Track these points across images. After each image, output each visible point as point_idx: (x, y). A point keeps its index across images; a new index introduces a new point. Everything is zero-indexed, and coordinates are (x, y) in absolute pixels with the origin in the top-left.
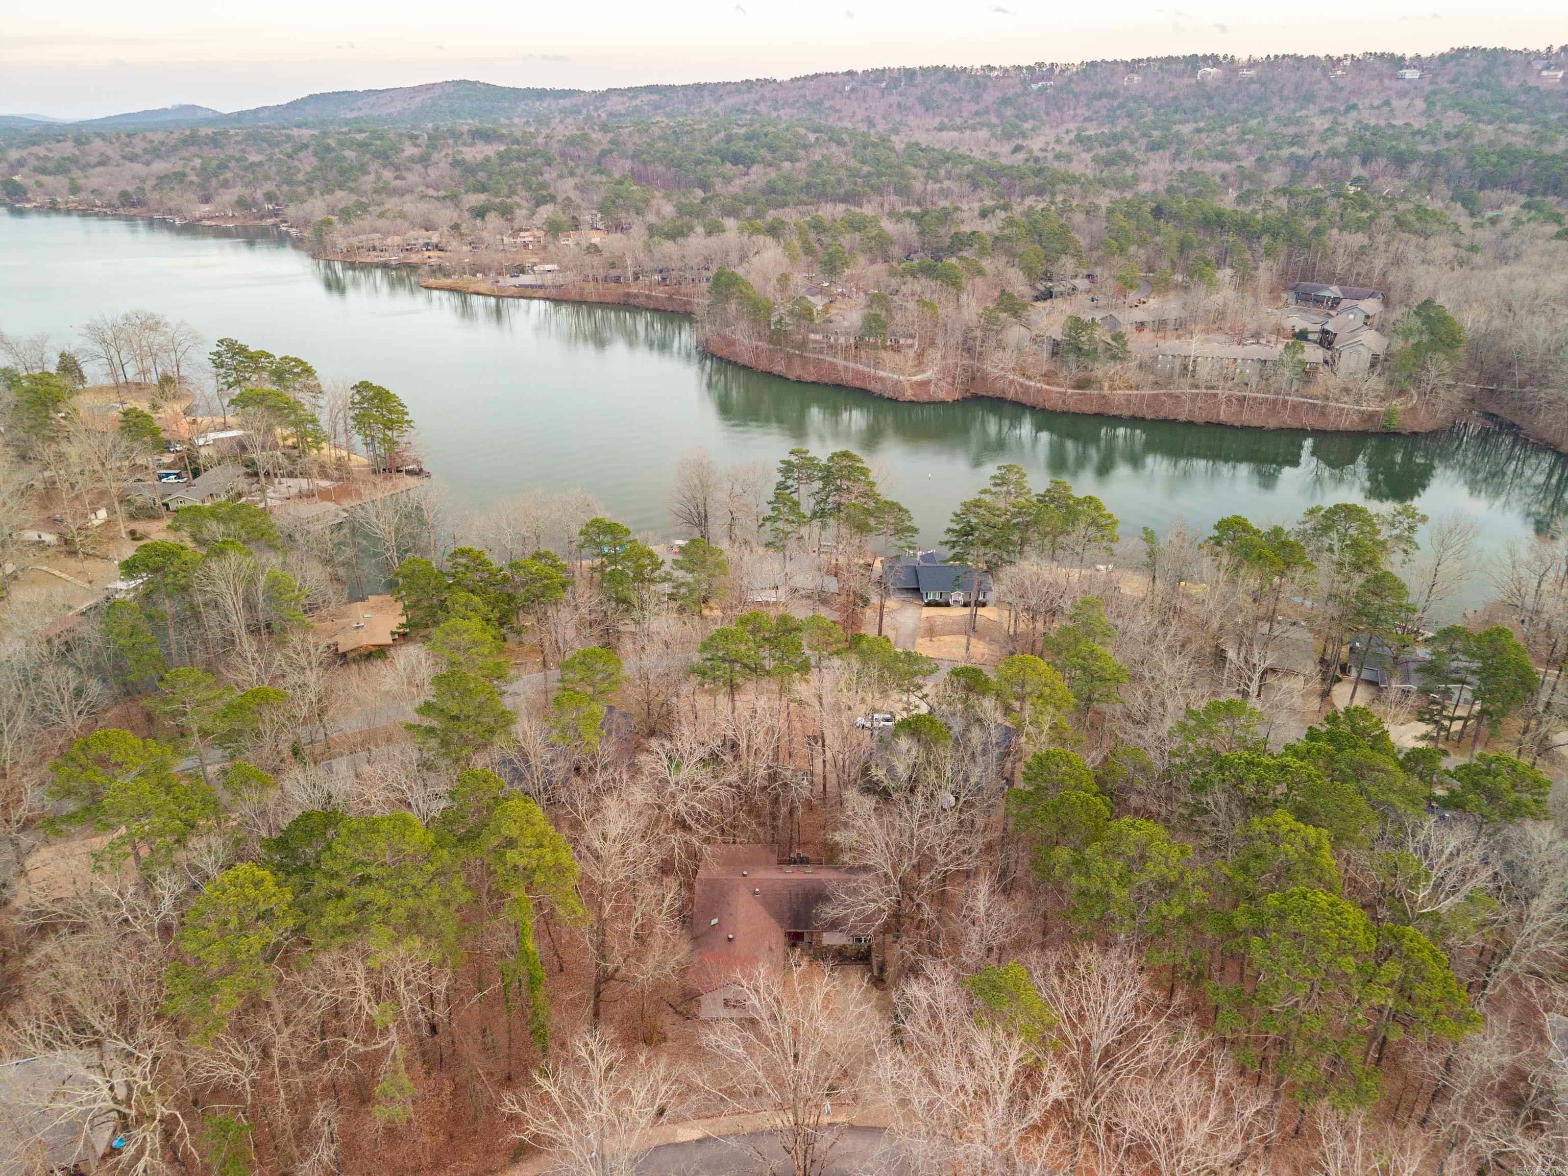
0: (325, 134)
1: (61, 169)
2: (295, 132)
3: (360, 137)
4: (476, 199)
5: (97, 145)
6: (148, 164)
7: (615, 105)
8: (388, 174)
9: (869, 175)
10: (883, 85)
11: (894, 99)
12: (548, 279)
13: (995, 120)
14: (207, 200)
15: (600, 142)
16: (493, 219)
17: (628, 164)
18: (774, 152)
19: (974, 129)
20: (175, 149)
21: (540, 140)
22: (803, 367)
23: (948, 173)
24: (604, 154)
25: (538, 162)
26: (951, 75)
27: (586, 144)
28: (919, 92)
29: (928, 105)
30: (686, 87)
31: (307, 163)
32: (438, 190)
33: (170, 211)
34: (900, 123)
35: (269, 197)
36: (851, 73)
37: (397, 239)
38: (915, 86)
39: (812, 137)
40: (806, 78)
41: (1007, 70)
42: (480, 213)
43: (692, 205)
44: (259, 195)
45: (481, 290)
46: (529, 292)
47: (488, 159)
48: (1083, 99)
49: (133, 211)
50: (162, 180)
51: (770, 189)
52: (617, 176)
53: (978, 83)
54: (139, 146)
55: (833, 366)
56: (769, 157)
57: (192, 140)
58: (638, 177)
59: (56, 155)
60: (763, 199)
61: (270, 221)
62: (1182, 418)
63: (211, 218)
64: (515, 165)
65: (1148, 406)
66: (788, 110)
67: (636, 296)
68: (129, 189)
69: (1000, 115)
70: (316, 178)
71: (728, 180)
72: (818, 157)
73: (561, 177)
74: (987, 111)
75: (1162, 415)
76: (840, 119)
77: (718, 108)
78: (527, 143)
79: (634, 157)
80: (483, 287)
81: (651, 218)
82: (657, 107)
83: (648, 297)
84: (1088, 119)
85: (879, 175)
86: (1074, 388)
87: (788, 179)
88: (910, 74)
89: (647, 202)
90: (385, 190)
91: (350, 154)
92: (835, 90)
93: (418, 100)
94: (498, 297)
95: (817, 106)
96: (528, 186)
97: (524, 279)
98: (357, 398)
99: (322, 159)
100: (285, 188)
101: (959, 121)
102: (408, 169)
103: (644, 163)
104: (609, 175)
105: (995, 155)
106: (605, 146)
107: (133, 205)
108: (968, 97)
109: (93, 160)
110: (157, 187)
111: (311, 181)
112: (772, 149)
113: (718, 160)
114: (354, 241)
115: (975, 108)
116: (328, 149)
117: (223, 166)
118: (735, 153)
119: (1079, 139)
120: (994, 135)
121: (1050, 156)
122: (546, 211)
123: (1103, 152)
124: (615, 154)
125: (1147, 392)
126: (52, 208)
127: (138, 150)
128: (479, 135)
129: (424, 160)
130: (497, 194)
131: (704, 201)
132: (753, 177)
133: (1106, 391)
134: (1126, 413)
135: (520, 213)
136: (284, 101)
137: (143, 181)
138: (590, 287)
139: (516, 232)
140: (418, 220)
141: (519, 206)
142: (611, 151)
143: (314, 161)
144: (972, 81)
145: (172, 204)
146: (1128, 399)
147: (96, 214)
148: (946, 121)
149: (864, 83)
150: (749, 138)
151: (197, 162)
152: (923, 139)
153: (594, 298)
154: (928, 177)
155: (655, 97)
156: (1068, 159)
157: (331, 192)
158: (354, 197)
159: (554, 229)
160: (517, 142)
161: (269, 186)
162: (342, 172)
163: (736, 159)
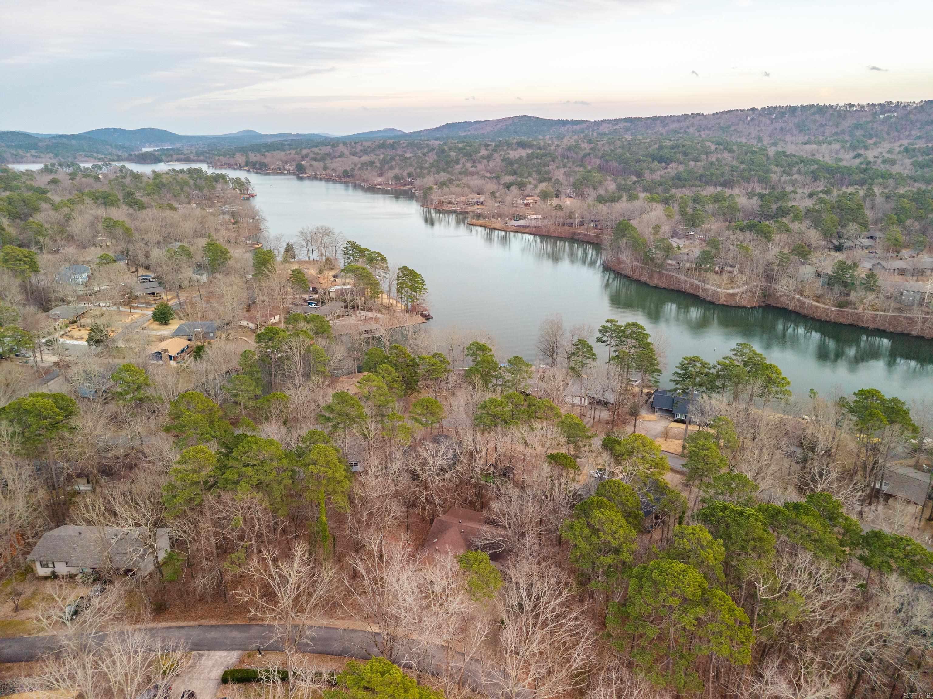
0: (445, 144)
1: (323, 159)
2: (432, 142)
3: (460, 145)
4: (507, 179)
5: (341, 148)
6: (360, 157)
7: (604, 129)
8: (469, 165)
9: (744, 170)
10: (774, 116)
11: (780, 124)
12: (533, 223)
13: (847, 138)
14: (381, 175)
15: (585, 149)
16: (514, 190)
17: (598, 161)
18: (686, 156)
19: (830, 143)
20: (374, 150)
21: (553, 148)
22: (659, 279)
23: (799, 170)
24: (585, 155)
25: (548, 159)
26: (821, 110)
27: (576, 150)
28: (796, 120)
29: (801, 128)
30: (647, 119)
31: (431, 158)
32: (491, 173)
33: (364, 181)
34: (780, 140)
35: (410, 175)
36: (753, 110)
37: (462, 199)
38: (795, 117)
39: (713, 148)
40: (723, 113)
41: (863, 106)
42: (508, 186)
43: (626, 185)
44: (405, 174)
45: (497, 227)
46: (522, 229)
47: (521, 158)
48: (918, 124)
49: (348, 180)
50: (364, 165)
51: (678, 177)
52: (589, 168)
53: (840, 115)
54: (359, 148)
55: (678, 280)
56: (682, 158)
57: (383, 146)
58: (601, 168)
59: (322, 152)
60: (670, 183)
61: (408, 187)
62: (914, 333)
63: (381, 184)
64: (535, 161)
65: (890, 323)
66: (707, 132)
67: (579, 234)
68: (348, 169)
69: (851, 134)
70: (433, 166)
71: (653, 171)
72: (713, 159)
73: (558, 167)
74: (843, 132)
75: (899, 330)
76: (740, 137)
77: (663, 131)
78: (544, 149)
79: (601, 158)
80: (498, 226)
81: (601, 192)
82: (627, 130)
83: (585, 235)
84: (919, 138)
85: (750, 170)
86: (837, 307)
87: (690, 172)
88: (793, 110)
89: (600, 182)
90: (465, 173)
91: (453, 154)
92: (740, 120)
93: (499, 126)
94: (506, 231)
95: (724, 129)
96: (539, 173)
97: (521, 223)
98: (401, 274)
99: (439, 156)
100: (418, 170)
101: (821, 138)
102: (480, 162)
103: (607, 161)
104: (584, 167)
105: (841, 160)
106: (588, 151)
107: (349, 177)
108: (831, 123)
109: (337, 154)
110: (361, 168)
111: (431, 167)
112: (685, 154)
113: (650, 160)
114: (442, 199)
115: (835, 130)
116: (443, 151)
117: (392, 159)
118: (661, 156)
119: (906, 150)
120: (843, 147)
121: (879, 161)
122: (543, 186)
123: (921, 159)
124: (591, 156)
125: (890, 314)
126: (315, 177)
127: (357, 150)
128: (522, 145)
129: (489, 158)
130: (521, 177)
131: (634, 183)
132: (669, 170)
133: (860, 310)
134: (872, 326)
135: (530, 187)
136: (434, 127)
137: (355, 165)
138: (554, 228)
139: (525, 197)
140: (475, 189)
141: (530, 183)
142: (589, 154)
143: (435, 157)
144: (836, 113)
145: (365, 177)
146: (874, 317)
147: (333, 181)
148: (812, 138)
149: (760, 115)
150: (673, 148)
151: (382, 156)
152: (791, 149)
153: (555, 234)
154: (784, 172)
155: (628, 124)
156: (893, 162)
157: (438, 173)
158: (449, 176)
159: (545, 196)
160: (540, 148)
161: (411, 169)
162: (447, 163)
163: (661, 160)
